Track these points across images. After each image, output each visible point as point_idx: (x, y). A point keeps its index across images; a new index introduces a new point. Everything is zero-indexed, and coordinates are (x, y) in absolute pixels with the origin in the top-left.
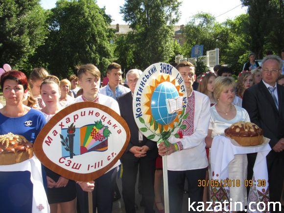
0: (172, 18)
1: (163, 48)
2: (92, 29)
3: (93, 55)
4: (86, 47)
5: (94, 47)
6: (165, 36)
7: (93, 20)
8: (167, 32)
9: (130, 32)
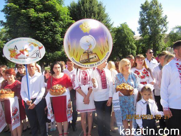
0: (164, 30)
1: (159, 44)
2: (128, 38)
3: (128, 50)
4: (125, 46)
5: (129, 46)
6: (160, 39)
7: (128, 34)
8: (161, 37)
9: (140, 39)
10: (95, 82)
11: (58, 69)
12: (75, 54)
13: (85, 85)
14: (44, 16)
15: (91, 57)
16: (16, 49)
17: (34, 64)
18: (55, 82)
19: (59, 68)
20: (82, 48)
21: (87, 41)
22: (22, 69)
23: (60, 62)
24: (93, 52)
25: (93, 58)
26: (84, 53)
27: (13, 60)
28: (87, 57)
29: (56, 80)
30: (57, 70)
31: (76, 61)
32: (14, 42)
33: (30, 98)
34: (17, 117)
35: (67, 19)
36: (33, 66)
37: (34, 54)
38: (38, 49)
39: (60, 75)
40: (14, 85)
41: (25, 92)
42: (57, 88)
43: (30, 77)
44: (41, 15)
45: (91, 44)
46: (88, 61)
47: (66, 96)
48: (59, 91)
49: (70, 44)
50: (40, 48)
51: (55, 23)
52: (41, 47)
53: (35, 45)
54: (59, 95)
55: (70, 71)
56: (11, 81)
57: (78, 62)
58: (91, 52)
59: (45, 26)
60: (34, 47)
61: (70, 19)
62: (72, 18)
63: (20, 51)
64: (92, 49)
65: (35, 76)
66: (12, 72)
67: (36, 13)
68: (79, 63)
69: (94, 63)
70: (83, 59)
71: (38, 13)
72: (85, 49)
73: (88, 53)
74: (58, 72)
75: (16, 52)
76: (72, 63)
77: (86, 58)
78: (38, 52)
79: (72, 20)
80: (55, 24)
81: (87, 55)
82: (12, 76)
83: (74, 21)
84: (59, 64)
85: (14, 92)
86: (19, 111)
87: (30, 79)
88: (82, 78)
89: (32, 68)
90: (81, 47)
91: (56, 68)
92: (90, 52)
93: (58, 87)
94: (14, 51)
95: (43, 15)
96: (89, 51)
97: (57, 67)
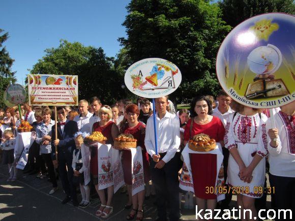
10: (275, 137)
11: (203, 108)
12: (237, 83)
13: (244, 143)
14: (179, 24)
15: (269, 87)
16: (140, 76)
17: (164, 100)
18: (197, 130)
19: (204, 106)
20: (252, 71)
21: (263, 57)
22: (146, 106)
23: (207, 97)
24: (276, 78)
25: (274, 89)
26: (255, 80)
27: (137, 92)
28: (260, 87)
29: (200, 127)
30: (202, 110)
31: (239, 96)
32: (138, 65)
33: (158, 151)
34: (141, 177)
35: (217, 25)
36: (163, 103)
37: (165, 82)
38: (171, 75)
39: (205, 120)
40: (137, 129)
41: (151, 141)
42: (200, 139)
43: (159, 119)
44: (175, 23)
45: (270, 62)
46: (262, 95)
47: (216, 155)
48: (204, 144)
49: (227, 64)
50: (174, 73)
51: (195, 33)
52: (175, 71)
53: (167, 69)
54: (205, 151)
55: (223, 113)
56: (134, 123)
57: (242, 97)
58: (272, 78)
59: (180, 39)
60: (165, 71)
61: (221, 23)
62: (225, 22)
63: (146, 79)
64: (273, 71)
65: (166, 118)
66: (135, 110)
67: (167, 21)
68: (245, 99)
69: (276, 100)
70: (253, 91)
71: (170, 21)
72: (258, 72)
73: (263, 80)
74: (203, 113)
75: (141, 80)
76: (229, 98)
77: (259, 89)
78: (171, 79)
79: (225, 25)
80: (195, 35)
81: (262, 83)
82: (136, 115)
83: (229, 26)
84: (205, 100)
85: (136, 140)
86: (142, 168)
87: (159, 122)
88: (238, 130)
89: (161, 104)
90: (249, 69)
91: (200, 106)
92: (269, 77)
93: (203, 139)
94: (139, 78)
95: (177, 22)
96: (267, 76)
97: (201, 104)
